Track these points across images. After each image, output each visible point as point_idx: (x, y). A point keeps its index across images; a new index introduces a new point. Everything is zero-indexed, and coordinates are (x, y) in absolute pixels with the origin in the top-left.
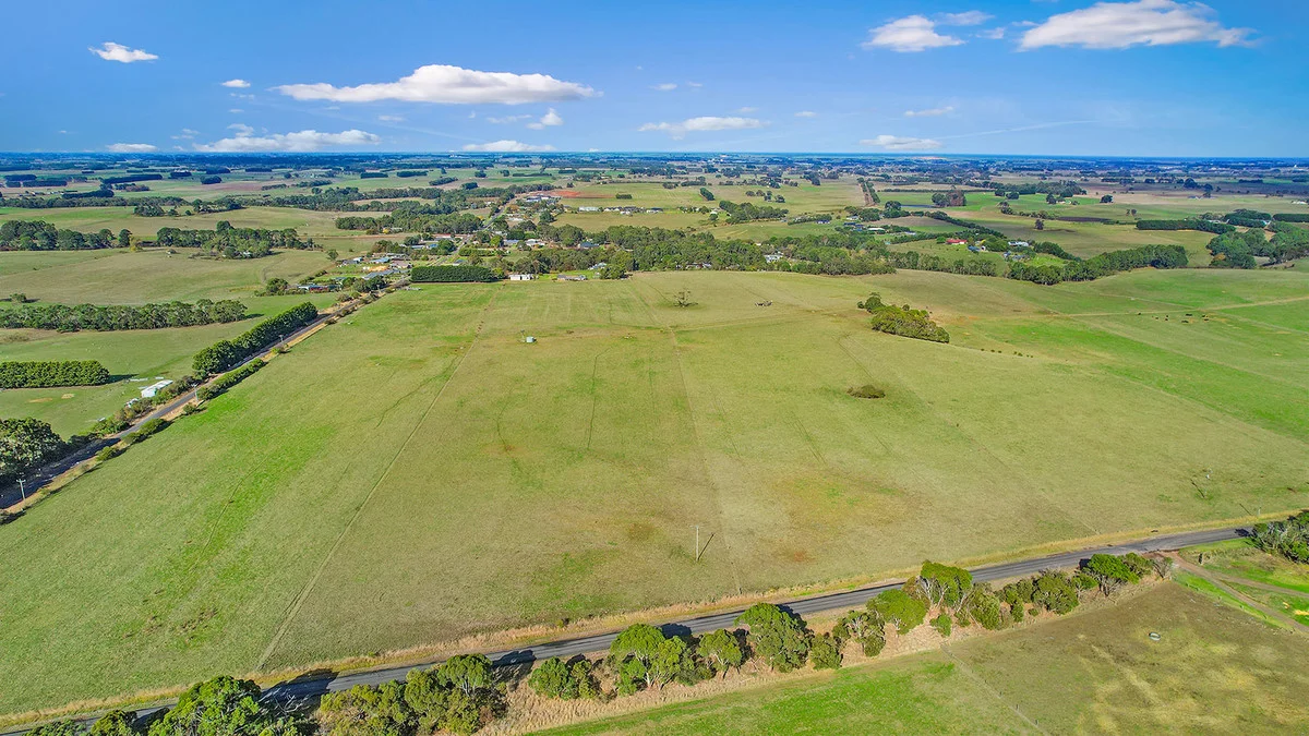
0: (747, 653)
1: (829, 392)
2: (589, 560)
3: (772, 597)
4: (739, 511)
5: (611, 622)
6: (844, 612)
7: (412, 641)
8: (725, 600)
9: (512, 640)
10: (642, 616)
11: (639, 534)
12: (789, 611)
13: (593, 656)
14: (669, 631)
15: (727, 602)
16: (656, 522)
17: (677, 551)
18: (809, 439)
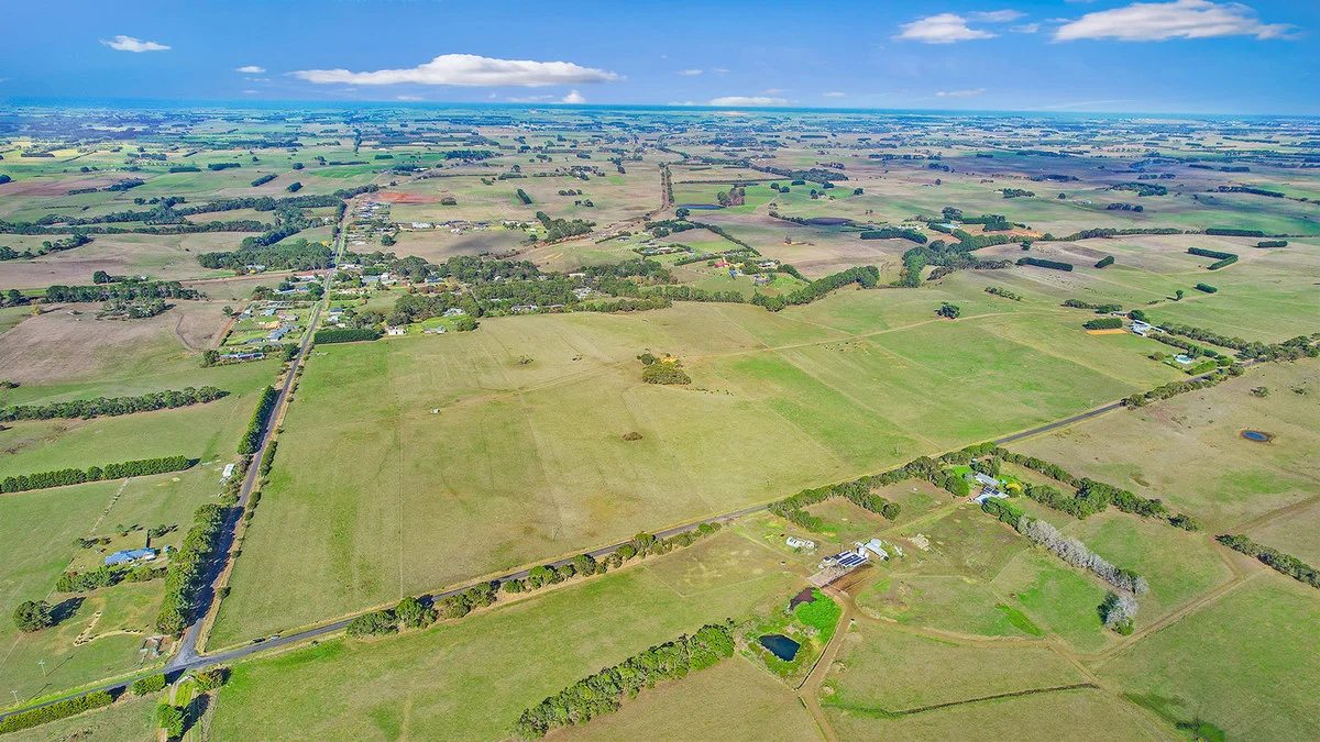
0: (574, 572)
1: (612, 438)
2: (510, 546)
3: (582, 552)
4: (567, 516)
5: (524, 568)
6: (607, 555)
7: (454, 582)
8: (566, 555)
9: (490, 578)
10: (535, 564)
11: (528, 531)
12: (589, 557)
13: (521, 579)
14: (547, 567)
15: (567, 555)
16: (534, 526)
17: (545, 537)
18: (600, 472)
